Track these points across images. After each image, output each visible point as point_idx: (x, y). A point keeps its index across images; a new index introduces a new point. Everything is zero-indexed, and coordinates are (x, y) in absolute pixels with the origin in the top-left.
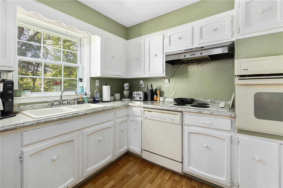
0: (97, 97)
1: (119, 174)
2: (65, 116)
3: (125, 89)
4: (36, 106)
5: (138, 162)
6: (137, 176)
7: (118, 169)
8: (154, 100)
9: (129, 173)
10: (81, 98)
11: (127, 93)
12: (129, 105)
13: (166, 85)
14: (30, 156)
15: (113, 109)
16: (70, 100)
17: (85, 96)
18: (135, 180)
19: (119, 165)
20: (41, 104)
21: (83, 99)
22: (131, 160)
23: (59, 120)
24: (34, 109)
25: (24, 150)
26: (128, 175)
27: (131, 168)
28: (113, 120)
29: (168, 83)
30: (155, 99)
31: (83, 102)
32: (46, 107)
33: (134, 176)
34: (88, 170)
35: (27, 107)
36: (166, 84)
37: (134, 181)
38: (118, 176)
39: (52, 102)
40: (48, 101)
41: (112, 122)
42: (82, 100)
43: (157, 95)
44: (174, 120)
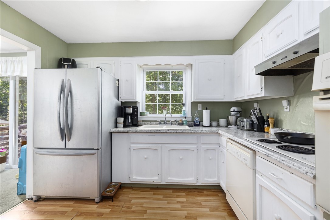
0: (197, 121)
1: (194, 198)
2: (151, 130)
3: (231, 114)
4: (152, 123)
5: (222, 202)
6: (208, 210)
7: (198, 195)
8: (264, 132)
9: (203, 203)
10: (181, 120)
11: (233, 119)
12: (219, 132)
13: (285, 110)
14: (134, 149)
15: (194, 133)
16: (172, 121)
17: (184, 119)
18: (201, 211)
19: (203, 193)
20: (154, 122)
21: (183, 121)
22: (218, 196)
23: (147, 132)
24: (151, 125)
25: (131, 145)
26: (201, 204)
27: (210, 202)
28: (196, 144)
29: (288, 107)
30: (266, 131)
31: (182, 124)
32: (157, 125)
33: (204, 208)
34: (169, 178)
35: (147, 123)
36: (285, 107)
37: (199, 211)
38: (193, 199)
39: (159, 121)
40: (157, 120)
41: (195, 146)
42: (181, 122)
43: (269, 125)
44: (246, 160)
